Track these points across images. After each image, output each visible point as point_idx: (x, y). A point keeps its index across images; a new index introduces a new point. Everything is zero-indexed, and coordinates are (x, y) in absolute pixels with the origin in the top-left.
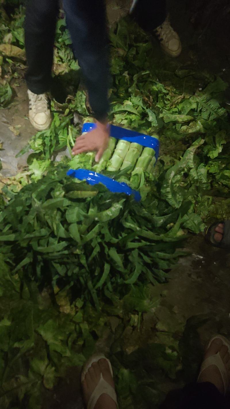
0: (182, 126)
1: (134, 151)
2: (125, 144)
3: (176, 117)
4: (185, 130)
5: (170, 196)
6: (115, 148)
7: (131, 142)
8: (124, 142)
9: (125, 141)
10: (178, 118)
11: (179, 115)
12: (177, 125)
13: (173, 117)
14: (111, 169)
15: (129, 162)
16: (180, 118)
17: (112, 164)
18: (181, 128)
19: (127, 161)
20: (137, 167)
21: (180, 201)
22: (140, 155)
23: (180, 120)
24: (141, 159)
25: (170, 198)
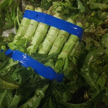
0: (102, 12)
1: (62, 37)
2: (55, 31)
3: (98, 5)
4: (104, 16)
5: (88, 74)
6: (47, 33)
7: (60, 30)
8: (54, 29)
9: (56, 28)
10: (100, 6)
11: (101, 4)
12: (99, 11)
13: (96, 5)
14: (41, 52)
15: (57, 47)
16: (101, 7)
17: (43, 47)
18: (101, 14)
19: (55, 46)
20: (63, 52)
21: (96, 78)
22: (67, 41)
23: (101, 8)
24: (67, 44)
25: (88, 75)
